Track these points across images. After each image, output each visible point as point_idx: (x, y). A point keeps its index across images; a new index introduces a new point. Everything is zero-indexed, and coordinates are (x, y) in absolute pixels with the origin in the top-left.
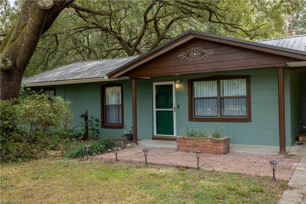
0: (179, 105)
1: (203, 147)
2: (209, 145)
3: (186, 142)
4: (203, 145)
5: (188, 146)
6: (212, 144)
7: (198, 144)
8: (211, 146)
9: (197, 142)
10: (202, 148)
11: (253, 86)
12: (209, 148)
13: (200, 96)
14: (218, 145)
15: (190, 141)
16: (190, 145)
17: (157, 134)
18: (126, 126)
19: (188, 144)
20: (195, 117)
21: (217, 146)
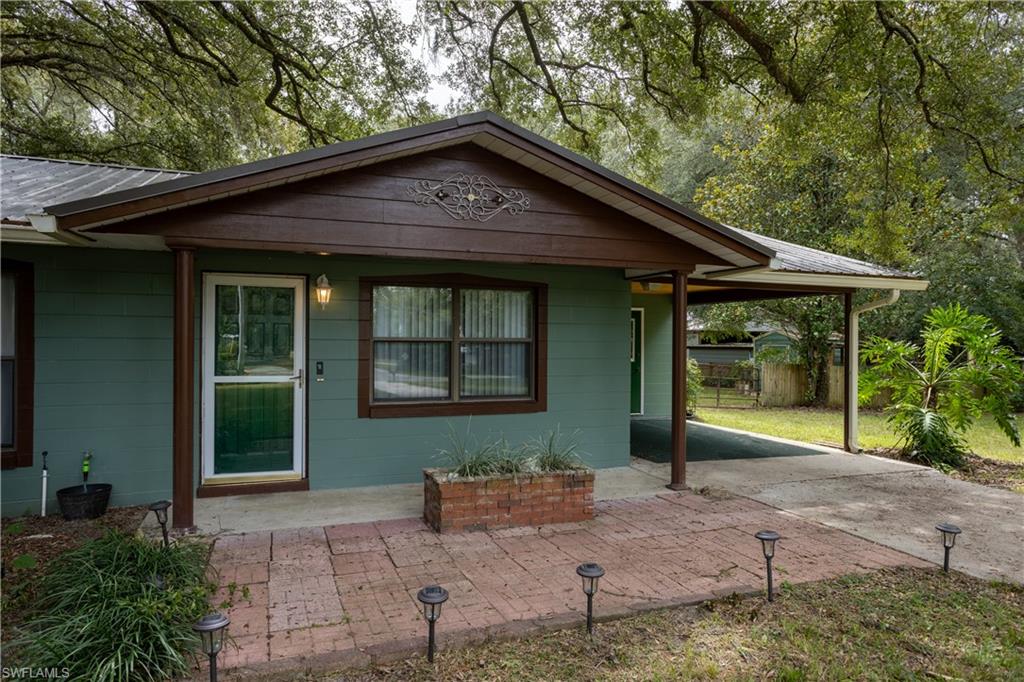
0: (321, 363)
1: (532, 506)
2: (553, 495)
3: (474, 497)
4: (534, 497)
5: (483, 507)
6: (560, 490)
7: (517, 498)
8: (558, 498)
9: (514, 491)
10: (529, 510)
11: (553, 313)
12: (553, 504)
13: (386, 335)
14: (578, 492)
15: (490, 492)
16: (491, 503)
17: (216, 472)
18: (45, 454)
19: (481, 502)
20: (377, 404)
21: (577, 496)
